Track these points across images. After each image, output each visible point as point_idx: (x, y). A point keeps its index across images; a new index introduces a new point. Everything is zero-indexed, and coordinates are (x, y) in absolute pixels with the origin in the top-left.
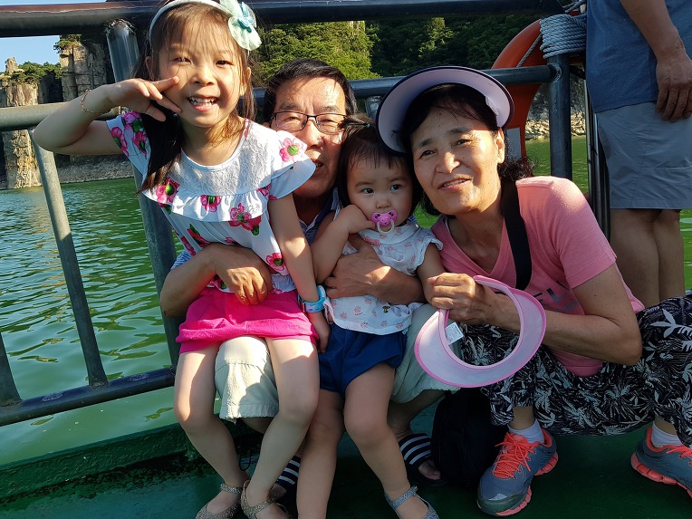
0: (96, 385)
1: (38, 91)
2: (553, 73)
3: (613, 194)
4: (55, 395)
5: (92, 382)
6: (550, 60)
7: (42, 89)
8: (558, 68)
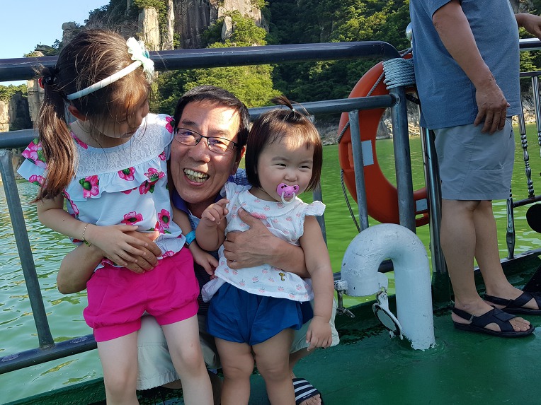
0: (45, 347)
1: (9, 107)
2: (394, 101)
3: (445, 188)
4: (12, 356)
5: (42, 344)
6: (392, 90)
7: (12, 105)
8: (397, 96)
